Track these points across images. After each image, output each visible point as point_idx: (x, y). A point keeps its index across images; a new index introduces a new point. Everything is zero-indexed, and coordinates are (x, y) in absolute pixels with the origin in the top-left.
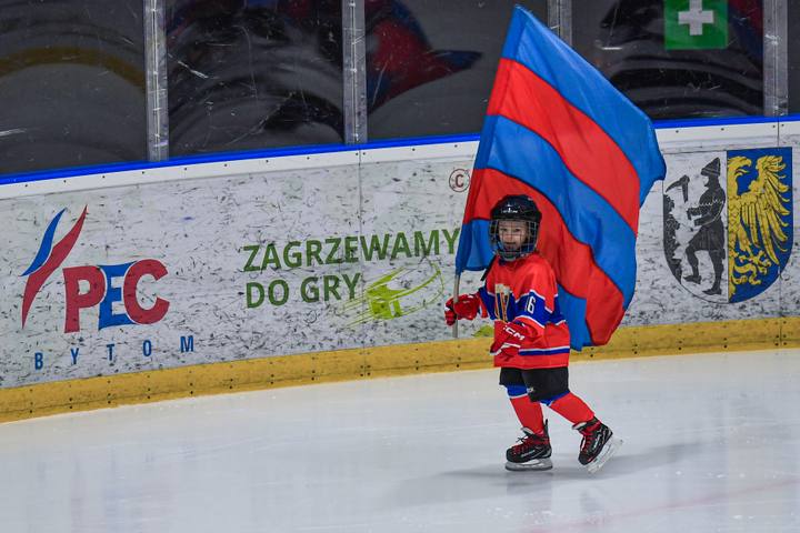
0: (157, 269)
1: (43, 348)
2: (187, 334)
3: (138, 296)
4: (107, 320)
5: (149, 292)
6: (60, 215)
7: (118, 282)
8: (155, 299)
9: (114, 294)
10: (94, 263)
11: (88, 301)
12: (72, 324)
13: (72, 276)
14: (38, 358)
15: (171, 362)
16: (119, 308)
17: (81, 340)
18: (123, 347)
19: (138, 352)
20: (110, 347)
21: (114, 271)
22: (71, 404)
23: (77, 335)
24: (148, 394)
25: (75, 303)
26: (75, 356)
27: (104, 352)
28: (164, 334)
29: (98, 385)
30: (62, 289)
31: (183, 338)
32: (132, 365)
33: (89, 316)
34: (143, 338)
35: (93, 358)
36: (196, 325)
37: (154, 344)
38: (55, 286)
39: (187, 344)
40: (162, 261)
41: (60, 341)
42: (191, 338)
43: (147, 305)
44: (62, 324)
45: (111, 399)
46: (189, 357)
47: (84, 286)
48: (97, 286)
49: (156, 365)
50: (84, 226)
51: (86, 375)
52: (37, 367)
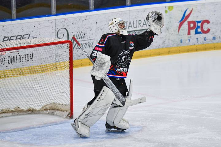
0: (208, 22)
1: (182, 39)
2: (214, 36)
3: (204, 28)
4: (197, 33)
5: (206, 27)
6: (187, 10)
7: (199, 24)
8: (207, 28)
9: (198, 27)
10: (194, 20)
11: (193, 28)
12: (189, 33)
13: (189, 23)
14: (181, 41)
15: (210, 42)
16: (199, 30)
17: (191, 37)
18: (200, 39)
19: (203, 40)
20: (197, 39)
21: (198, 22)
22: (188, 51)
23: (190, 36)
24: (205, 49)
25: (190, 29)
26: (189, 40)
27: (196, 40)
28: (209, 36)
29: (194, 47)
30: (187, 26)
31: (213, 37)
32: (202, 43)
33: (193, 32)
34: (205, 37)
35: (194, 41)
36: (216, 34)
37: (207, 38)
38: (185, 25)
39: (214, 38)
40: (209, 20)
41: (186, 37)
42: (215, 37)
43: (205, 30)
44: (187, 33)
45: (197, 50)
46: (214, 41)
47: (192, 25)
48: (195, 25)
49: (207, 43)
50: (192, 12)
51: (192, 45)
52: (181, 43)
